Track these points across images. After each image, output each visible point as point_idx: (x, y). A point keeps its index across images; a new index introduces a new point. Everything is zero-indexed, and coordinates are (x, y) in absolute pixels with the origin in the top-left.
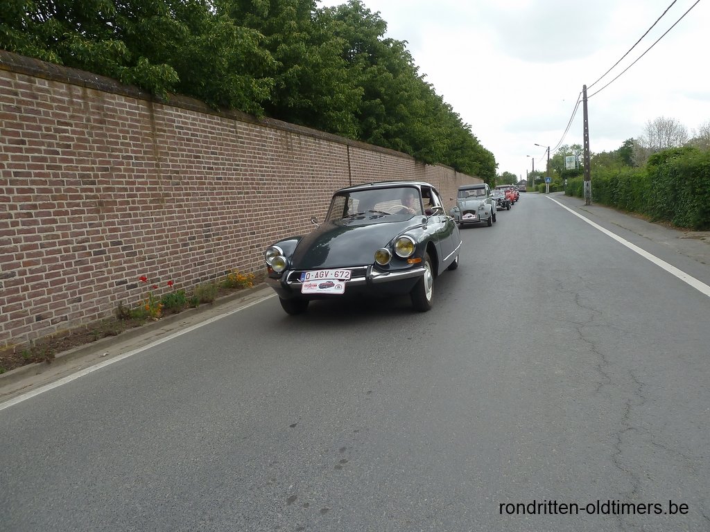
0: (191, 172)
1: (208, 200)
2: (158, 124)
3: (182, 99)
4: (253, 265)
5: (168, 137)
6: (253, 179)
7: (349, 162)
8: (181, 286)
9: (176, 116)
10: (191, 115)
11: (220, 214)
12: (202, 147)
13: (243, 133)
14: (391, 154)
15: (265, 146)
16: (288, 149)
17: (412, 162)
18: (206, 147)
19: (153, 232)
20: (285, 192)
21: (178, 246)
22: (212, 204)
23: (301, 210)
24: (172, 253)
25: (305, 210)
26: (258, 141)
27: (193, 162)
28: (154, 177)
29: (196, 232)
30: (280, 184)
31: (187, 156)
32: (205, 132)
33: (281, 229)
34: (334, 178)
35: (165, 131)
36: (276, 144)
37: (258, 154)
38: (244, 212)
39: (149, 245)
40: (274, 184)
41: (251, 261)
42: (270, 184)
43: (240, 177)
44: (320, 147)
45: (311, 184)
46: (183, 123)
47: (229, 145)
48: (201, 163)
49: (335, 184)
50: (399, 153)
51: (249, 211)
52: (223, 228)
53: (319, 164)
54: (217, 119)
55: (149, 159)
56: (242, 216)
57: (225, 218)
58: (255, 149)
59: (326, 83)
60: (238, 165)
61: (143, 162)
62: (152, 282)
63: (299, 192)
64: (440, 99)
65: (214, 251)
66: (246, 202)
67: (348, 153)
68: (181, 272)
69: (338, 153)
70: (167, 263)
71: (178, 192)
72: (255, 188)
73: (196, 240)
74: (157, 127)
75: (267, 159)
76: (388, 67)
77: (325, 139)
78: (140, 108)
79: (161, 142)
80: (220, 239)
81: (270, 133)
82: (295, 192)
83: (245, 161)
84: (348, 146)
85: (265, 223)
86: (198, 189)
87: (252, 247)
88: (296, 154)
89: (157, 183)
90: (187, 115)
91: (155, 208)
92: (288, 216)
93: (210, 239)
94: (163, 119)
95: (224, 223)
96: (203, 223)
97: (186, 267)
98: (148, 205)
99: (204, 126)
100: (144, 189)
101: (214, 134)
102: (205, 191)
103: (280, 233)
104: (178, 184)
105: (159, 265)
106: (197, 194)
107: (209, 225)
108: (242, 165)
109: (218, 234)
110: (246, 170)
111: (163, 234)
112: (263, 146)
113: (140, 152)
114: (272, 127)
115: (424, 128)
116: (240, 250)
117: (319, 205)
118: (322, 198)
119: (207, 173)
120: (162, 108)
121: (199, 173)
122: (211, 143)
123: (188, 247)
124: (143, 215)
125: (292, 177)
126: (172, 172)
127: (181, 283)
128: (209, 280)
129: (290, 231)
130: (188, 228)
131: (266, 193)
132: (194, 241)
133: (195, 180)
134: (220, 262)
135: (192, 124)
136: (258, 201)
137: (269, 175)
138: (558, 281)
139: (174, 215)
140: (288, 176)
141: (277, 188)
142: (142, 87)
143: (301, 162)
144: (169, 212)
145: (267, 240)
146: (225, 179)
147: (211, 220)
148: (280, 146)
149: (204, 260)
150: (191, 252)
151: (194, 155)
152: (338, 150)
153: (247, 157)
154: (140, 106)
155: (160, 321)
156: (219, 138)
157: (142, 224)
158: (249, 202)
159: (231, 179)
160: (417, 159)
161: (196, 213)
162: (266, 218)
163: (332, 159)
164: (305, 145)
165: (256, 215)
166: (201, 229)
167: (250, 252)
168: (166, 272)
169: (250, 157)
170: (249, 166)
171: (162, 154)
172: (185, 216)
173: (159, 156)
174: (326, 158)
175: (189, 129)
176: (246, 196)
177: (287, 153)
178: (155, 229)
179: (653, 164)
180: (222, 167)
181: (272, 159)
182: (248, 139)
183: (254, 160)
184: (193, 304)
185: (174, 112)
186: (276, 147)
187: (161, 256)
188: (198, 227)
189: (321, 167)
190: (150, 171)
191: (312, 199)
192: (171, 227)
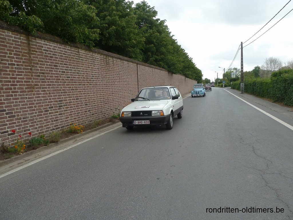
0: (52, 74)
1: (61, 88)
2: (32, 48)
3: (48, 36)
4: (86, 120)
5: (38, 55)
6: (88, 78)
7: (137, 71)
8: (43, 132)
9: (44, 44)
10: (52, 45)
11: (68, 95)
12: (59, 61)
13: (83, 55)
14: (157, 69)
15: (95, 62)
16: (107, 64)
17: (167, 73)
18: (61, 61)
19: (27, 104)
20: (105, 85)
21: (42, 112)
22: (63, 90)
23: (113, 93)
24: (38, 116)
25: (115, 93)
26: (91, 59)
27: (53, 69)
28: (29, 75)
29: (54, 104)
31: (50, 65)
32: (61, 53)
33: (102, 102)
34: (130, 79)
35: (37, 52)
36: (101, 61)
37: (91, 66)
38: (82, 94)
39: (23, 112)
40: (99, 81)
41: (85, 118)
42: (97, 81)
43: (80, 77)
44: (123, 64)
45: (118, 81)
46: (48, 48)
47: (75, 61)
48: (58, 69)
49: (130, 82)
50: (161, 68)
51: (85, 94)
52: (70, 102)
53: (123, 72)
54: (68, 47)
55: (25, 66)
56: (81, 96)
57: (71, 97)
58: (89, 63)
59: (128, 35)
60: (79, 71)
61: (22, 67)
62: (25, 131)
63: (112, 85)
64: (180, 46)
65: (64, 114)
66: (83, 89)
67: (137, 67)
68: (44, 125)
70: (35, 121)
71: (44, 84)
72: (88, 83)
73: (54, 108)
74: (32, 49)
75: (96, 68)
76: (157, 31)
77: (126, 60)
78: (22, 38)
79: (34, 57)
80: (68, 108)
81: (97, 56)
82: (110, 85)
83: (84, 69)
84: (137, 65)
85: (93, 99)
86: (56, 82)
87: (86, 111)
88: (111, 67)
89: (31, 79)
90: (50, 44)
91: (28, 92)
92: (106, 96)
93: (62, 108)
95: (70, 100)
96: (58, 100)
97: (46, 123)
98: (24, 90)
99: (60, 51)
100: (22, 82)
101: (66, 54)
102: (60, 83)
103: (100, 104)
104: (43, 79)
105: (30, 122)
106: (55, 85)
107: (62, 101)
108: (82, 71)
109: (66, 105)
110: (84, 74)
111: (33, 106)
112: (93, 62)
113: (20, 62)
114: (99, 53)
115: (173, 58)
116: (79, 113)
117: (122, 91)
118: (124, 88)
119: (61, 74)
120: (35, 39)
121: (56, 74)
122: (64, 59)
123: (48, 112)
124: (21, 95)
125: (109, 77)
126: (40, 73)
127: (43, 131)
128: (60, 129)
129: (106, 103)
130: (49, 102)
131: (94, 85)
132: (52, 109)
133: (54, 78)
134: (67, 119)
135: (53, 49)
136: (90, 89)
137: (96, 76)
138: (240, 136)
139: (40, 95)
140: (106, 77)
141: (100, 83)
142: (23, 28)
143: (113, 71)
144: (37, 94)
145: (94, 108)
146: (72, 77)
147: (62, 98)
148: (102, 62)
149: (58, 119)
150: (50, 115)
151: (54, 65)
152: (133, 66)
153: (85, 67)
154: (22, 37)
155: (23, 154)
156: (69, 57)
157: (20, 100)
158: (85, 89)
159: (75, 78)
160: (169, 71)
161: (54, 95)
162: (94, 97)
163: (129, 70)
164: (116, 62)
165: (88, 96)
166: (57, 103)
167: (84, 114)
168: (34, 125)
169: (86, 67)
170: (85, 71)
171: (34, 63)
172: (47, 96)
173: (32, 65)
174: (126, 69)
175: (52, 52)
176: (83, 86)
177: (106, 66)
178: (28, 103)
179: (274, 76)
180: (70, 71)
181: (98, 69)
182: (85, 58)
183: (88, 69)
184: (46, 143)
185: (43, 42)
186: (101, 63)
187: (31, 117)
188: (55, 101)
189: (124, 74)
190: (26, 72)
191: (118, 88)
192: (38, 102)
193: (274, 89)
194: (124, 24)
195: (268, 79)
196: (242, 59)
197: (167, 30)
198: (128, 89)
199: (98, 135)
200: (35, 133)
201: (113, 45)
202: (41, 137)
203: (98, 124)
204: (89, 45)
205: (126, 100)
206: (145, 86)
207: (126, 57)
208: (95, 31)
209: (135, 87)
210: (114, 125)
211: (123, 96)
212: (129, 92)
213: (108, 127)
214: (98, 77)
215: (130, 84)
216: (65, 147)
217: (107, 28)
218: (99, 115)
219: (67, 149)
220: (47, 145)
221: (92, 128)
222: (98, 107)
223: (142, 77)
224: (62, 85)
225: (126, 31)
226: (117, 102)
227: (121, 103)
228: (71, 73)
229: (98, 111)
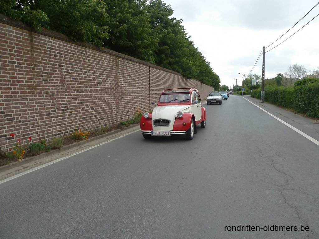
0: (56, 74)
1: (66, 90)
2: (35, 45)
3: (53, 33)
4: (92, 126)
5: (41, 53)
6: (95, 80)
7: (149, 75)
8: (44, 138)
9: (48, 41)
10: (57, 42)
11: (73, 98)
12: (64, 60)
13: (90, 55)
14: (171, 73)
15: (103, 63)
16: (116, 66)
17: (181, 77)
18: (67, 61)
20: (113, 88)
21: (44, 115)
22: (68, 92)
23: (122, 98)
24: (39, 119)
25: (124, 98)
26: (99, 60)
27: (58, 68)
28: (31, 75)
29: (57, 107)
30: (110, 84)
31: (53, 64)
32: (67, 52)
33: (110, 107)
34: (141, 82)
35: (40, 49)
36: (110, 62)
37: (98, 67)
38: (88, 97)
39: (23, 114)
40: (107, 83)
41: (90, 124)
42: (105, 83)
43: (87, 78)
44: (134, 66)
45: (128, 85)
46: (52, 46)
47: (81, 61)
48: (63, 69)
49: (141, 86)
50: (175, 72)
51: (92, 97)
52: (74, 106)
53: (133, 75)
54: (74, 46)
55: (27, 64)
56: (87, 100)
59: (140, 35)
60: (86, 72)
61: (23, 66)
62: (25, 135)
63: (121, 88)
64: (196, 49)
65: (68, 118)
67: (149, 70)
68: (45, 130)
69: (144, 70)
70: (36, 124)
71: (46, 85)
72: (95, 85)
73: (57, 112)
75: (104, 70)
76: (173, 31)
77: (137, 62)
79: (36, 55)
80: (73, 112)
81: (106, 57)
82: (119, 88)
83: (91, 70)
84: (149, 68)
85: (100, 104)
86: (60, 83)
87: (92, 116)
88: (120, 69)
89: (32, 79)
90: (55, 42)
91: (30, 93)
92: (114, 100)
93: (66, 111)
94: (39, 43)
95: (75, 103)
96: (62, 103)
97: (48, 127)
98: (25, 91)
99: (66, 49)
100: (23, 82)
101: (72, 54)
102: (64, 85)
103: (109, 109)
104: (46, 80)
105: (30, 126)
106: (59, 86)
107: (66, 104)
108: (88, 72)
109: (71, 109)
110: (91, 75)
111: (34, 108)
112: (102, 63)
113: (22, 60)
114: (108, 53)
115: (188, 61)
116: (84, 118)
117: (132, 95)
118: (134, 92)
119: (66, 75)
121: (61, 74)
122: (70, 59)
123: (51, 116)
124: (21, 97)
125: (118, 80)
126: (43, 73)
127: (44, 136)
128: (63, 134)
129: (114, 108)
130: (52, 105)
131: (102, 88)
132: (55, 112)
133: (58, 79)
134: (71, 124)
135: (58, 47)
136: (97, 92)
137: (104, 79)
138: (259, 148)
139: (43, 97)
140: (115, 80)
141: (108, 86)
142: (26, 23)
143: (123, 73)
144: (39, 96)
145: (101, 113)
146: (77, 79)
147: (67, 101)
148: (112, 64)
149: (61, 123)
150: (52, 119)
151: (58, 65)
152: (144, 68)
153: (92, 68)
154: (24, 33)
155: (21, 161)
156: (75, 56)
157: (20, 102)
158: (91, 92)
159: (81, 79)
160: (184, 76)
161: (58, 97)
162: (101, 101)
163: (141, 73)
164: (126, 64)
165: (95, 100)
166: (60, 106)
167: (90, 119)
168: (35, 130)
169: (94, 68)
170: (92, 73)
171: (37, 62)
172: (50, 98)
173: (35, 63)
174: (137, 72)
175: (57, 50)
176: (90, 89)
177: (116, 68)
178: (29, 105)
179: (298, 85)
180: (76, 72)
181: (107, 70)
182: (93, 58)
183: (96, 70)
184: (47, 150)
185: (47, 39)
186: (110, 64)
187: (32, 120)
188: (58, 104)
189: (134, 77)
190: (28, 71)
191: (128, 92)
192: (40, 104)
193: (297, 99)
194: (136, 22)
195: (291, 88)
196: (264, 65)
197: (183, 31)
198: (139, 94)
199: (104, 143)
200: (36, 138)
201: (123, 45)
202: (42, 143)
203: (105, 131)
204: (98, 44)
205: (136, 105)
206: (157, 91)
207: (138, 58)
208: (105, 29)
209: (146, 92)
210: (123, 132)
211: (133, 101)
212: (139, 97)
213: (116, 134)
214: (107, 79)
215: (141, 89)
216: (68, 155)
217: (118, 27)
218: (106, 121)
219: (70, 157)
220: (48, 152)
221: (98, 135)
222: (105, 112)
223: (154, 81)
224: (67, 87)
225: (138, 30)
226: (126, 107)
227: (130, 108)
228: (77, 73)
229: (105, 116)
